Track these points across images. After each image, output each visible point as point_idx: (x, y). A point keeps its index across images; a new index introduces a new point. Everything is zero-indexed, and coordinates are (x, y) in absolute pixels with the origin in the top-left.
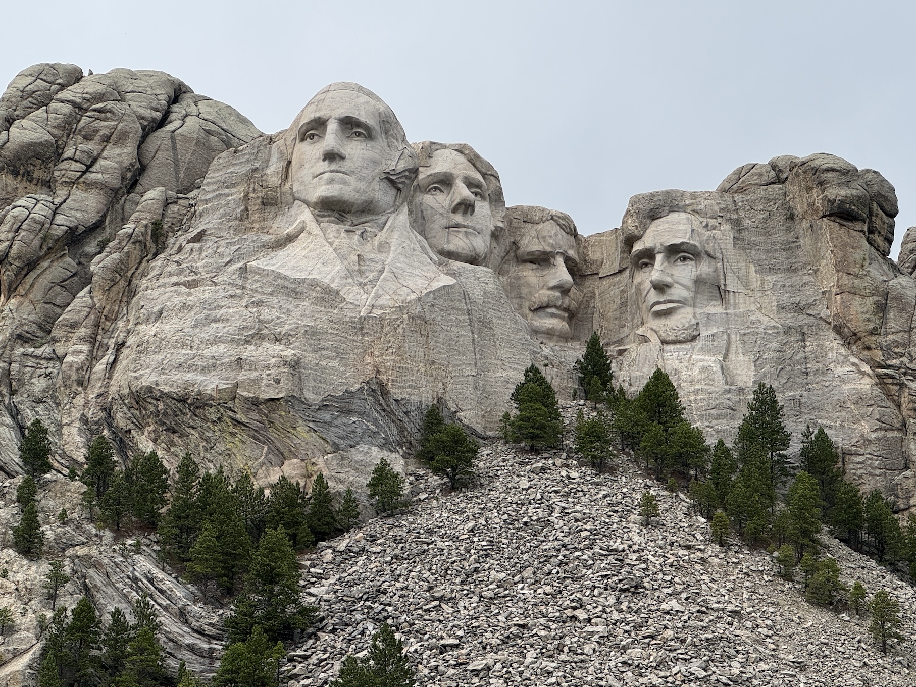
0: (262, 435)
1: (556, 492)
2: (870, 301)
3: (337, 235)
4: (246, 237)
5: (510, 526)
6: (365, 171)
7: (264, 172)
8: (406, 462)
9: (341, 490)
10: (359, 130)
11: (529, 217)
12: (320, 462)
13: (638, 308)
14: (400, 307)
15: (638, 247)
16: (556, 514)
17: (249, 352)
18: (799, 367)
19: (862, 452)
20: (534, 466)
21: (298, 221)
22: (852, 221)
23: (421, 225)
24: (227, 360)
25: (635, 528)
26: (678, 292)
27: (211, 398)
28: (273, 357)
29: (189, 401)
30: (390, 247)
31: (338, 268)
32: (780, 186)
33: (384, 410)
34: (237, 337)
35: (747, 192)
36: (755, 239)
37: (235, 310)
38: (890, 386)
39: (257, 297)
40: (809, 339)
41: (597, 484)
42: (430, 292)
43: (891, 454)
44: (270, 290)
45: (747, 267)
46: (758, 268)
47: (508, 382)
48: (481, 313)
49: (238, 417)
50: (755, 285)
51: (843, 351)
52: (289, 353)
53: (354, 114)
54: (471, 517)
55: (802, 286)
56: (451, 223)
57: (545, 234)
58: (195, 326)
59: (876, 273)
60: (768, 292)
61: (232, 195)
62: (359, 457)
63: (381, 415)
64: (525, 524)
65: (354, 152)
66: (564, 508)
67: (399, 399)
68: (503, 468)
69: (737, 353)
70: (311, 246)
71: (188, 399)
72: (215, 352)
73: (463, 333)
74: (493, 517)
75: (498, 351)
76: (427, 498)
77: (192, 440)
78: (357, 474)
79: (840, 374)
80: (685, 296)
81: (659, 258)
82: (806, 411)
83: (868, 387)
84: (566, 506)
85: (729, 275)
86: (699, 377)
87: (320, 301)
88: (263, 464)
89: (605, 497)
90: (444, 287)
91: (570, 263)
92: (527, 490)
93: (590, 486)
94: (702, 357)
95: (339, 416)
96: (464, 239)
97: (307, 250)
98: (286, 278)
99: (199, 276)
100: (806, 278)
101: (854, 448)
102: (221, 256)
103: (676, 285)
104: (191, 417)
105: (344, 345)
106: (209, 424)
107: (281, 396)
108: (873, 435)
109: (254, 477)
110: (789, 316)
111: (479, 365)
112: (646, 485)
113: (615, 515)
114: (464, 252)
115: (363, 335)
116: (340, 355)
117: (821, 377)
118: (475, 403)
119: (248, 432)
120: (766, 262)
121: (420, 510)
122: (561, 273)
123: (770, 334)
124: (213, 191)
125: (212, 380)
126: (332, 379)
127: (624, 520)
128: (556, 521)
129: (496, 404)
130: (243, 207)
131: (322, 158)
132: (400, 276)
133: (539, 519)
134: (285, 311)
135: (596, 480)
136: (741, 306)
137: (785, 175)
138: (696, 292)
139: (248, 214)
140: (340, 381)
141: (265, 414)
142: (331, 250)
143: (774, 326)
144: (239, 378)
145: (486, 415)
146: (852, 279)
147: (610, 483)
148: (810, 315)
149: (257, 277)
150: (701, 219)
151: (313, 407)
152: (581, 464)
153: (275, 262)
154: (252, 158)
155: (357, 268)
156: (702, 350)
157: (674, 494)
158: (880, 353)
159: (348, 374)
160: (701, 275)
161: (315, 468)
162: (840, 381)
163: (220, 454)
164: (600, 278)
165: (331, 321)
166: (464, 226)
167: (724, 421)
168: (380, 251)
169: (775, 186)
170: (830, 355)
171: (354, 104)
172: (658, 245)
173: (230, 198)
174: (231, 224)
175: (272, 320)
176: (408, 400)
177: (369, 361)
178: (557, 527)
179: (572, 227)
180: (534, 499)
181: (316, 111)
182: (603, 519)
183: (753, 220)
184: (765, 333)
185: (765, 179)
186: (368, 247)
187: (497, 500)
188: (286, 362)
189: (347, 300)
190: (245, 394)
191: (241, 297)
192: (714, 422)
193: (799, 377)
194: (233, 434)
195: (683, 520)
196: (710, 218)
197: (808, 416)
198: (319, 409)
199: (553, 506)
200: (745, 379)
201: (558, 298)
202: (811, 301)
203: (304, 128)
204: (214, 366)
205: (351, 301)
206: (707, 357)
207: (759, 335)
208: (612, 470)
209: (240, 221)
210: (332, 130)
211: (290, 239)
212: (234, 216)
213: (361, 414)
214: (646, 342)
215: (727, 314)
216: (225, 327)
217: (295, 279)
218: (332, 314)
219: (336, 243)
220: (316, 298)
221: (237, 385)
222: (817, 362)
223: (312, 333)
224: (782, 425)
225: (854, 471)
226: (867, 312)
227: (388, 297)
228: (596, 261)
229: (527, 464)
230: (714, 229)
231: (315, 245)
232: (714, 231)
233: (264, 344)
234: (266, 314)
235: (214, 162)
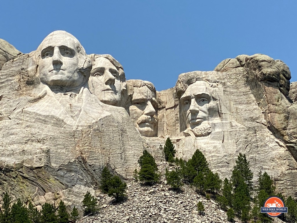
0: (35, 182)
1: (161, 202)
2: (283, 115)
3: (60, 96)
4: (21, 98)
5: (144, 217)
6: (71, 69)
7: (27, 70)
8: (95, 191)
9: (70, 205)
10: (68, 51)
11: (136, 84)
12: (61, 193)
13: (184, 121)
14: (89, 126)
15: (184, 96)
16: (162, 211)
17: (27, 147)
18: (254, 144)
19: (282, 179)
20: (151, 191)
21: (43, 91)
22: (273, 82)
23: (93, 90)
24: (18, 151)
25: (196, 216)
26: (201, 114)
27: (12, 168)
28: (38, 149)
29: (3, 169)
30: (83, 101)
31: (62, 110)
32: (242, 68)
33: (85, 170)
34: (21, 141)
35: (228, 71)
36: (232, 91)
37: (20, 130)
38: (292, 151)
39: (29, 124)
40: (258, 132)
41: (177, 198)
42: (101, 119)
43: (294, 180)
44: (34, 120)
45: (230, 103)
46: (234, 103)
47: (134, 156)
48: (122, 127)
49: (25, 175)
50: (234, 110)
51: (273, 137)
52: (44, 147)
53: (65, 44)
54: (127, 214)
55: (253, 110)
56: (105, 89)
57: (142, 91)
58: (3, 137)
59: (284, 104)
60: (240, 113)
61: (13, 80)
62: (77, 190)
63: (84, 172)
64: (150, 216)
65: (66, 61)
66: (165, 209)
67: (91, 165)
68: (137, 192)
69: (228, 139)
70: (50, 101)
71: (2, 168)
72: (13, 148)
73: (115, 136)
74: (136, 214)
75: (130, 142)
76: (107, 207)
77: (5, 186)
78: (76, 197)
79: (271, 147)
80: (204, 116)
81: (193, 100)
82: (258, 163)
83: (283, 152)
84: (166, 208)
85: (222, 106)
86: (213, 150)
87: (56, 124)
88: (36, 195)
89: (181, 203)
90: (106, 117)
91: (153, 103)
92: (149, 201)
93: (175, 199)
94: (213, 142)
95: (66, 173)
96: (111, 96)
97: (48, 103)
98: (40, 115)
99: (3, 115)
100: (255, 107)
101: (279, 178)
102: (11, 106)
103: (200, 111)
104: (4, 176)
105: (67, 143)
106: (12, 179)
107: (42, 165)
108: (287, 172)
109: (33, 201)
110: (249, 123)
111: (122, 149)
112: (197, 197)
113: (187, 211)
114: (111, 101)
115: (75, 138)
116: (65, 147)
117: (264, 148)
118: (122, 165)
119: (29, 182)
120: (238, 101)
121: (104, 212)
122: (150, 108)
123: (241, 131)
124: (5, 78)
125: (12, 160)
126: (62, 158)
127: (191, 213)
128: (163, 214)
129: (130, 165)
130: (18, 85)
131: (52, 63)
132: (88, 113)
133: (156, 214)
134: (41, 129)
135: (177, 196)
136: (228, 119)
137: (243, 63)
138: (209, 114)
139: (21, 88)
140: (66, 158)
141: (36, 174)
142: (59, 102)
143: (243, 128)
144: (24, 159)
145: (126, 170)
146: (275, 106)
147: (182, 197)
148: (257, 122)
149: (28, 115)
150: (210, 83)
151: (56, 170)
152: (170, 189)
153: (35, 108)
154: (21, 64)
155: (70, 110)
156: (213, 138)
157: (209, 201)
158: (288, 137)
159: (69, 155)
160: (211, 107)
161: (59, 196)
162: (272, 150)
163: (17, 191)
164: (166, 109)
165: (61, 133)
166: (111, 90)
167: (225, 168)
168: (78, 102)
169: (239, 68)
170: (267, 139)
171: (64, 40)
172: (192, 95)
173: (12, 81)
174: (13, 92)
175: (36, 133)
176: (95, 165)
177: (78, 149)
178: (163, 217)
179: (154, 88)
180: (152, 205)
181: (48, 44)
182: (182, 213)
183: (231, 83)
184: (240, 131)
185: (235, 65)
186: (73, 101)
187: (137, 206)
188: (44, 151)
189: (67, 124)
190: (27, 165)
191: (22, 124)
192: (221, 169)
193: (254, 149)
194: (23, 183)
195: (215, 212)
196: (214, 82)
197: (259, 165)
198: (58, 171)
199: (161, 208)
200: (232, 150)
201: (150, 118)
202: (257, 116)
203: (44, 51)
204: (13, 154)
205: (69, 124)
206: (215, 142)
207: (237, 132)
208: (182, 192)
209: (17, 91)
210: (56, 51)
211: (40, 98)
212: (15, 89)
213: (76, 172)
214: (188, 136)
215: (222, 123)
216: (16, 137)
217: (44, 116)
218: (61, 130)
219: (60, 100)
220: (54, 123)
221: (23, 162)
222: (262, 142)
223: (53, 138)
224: (249, 169)
225: (280, 187)
226: (281, 120)
227: (84, 122)
228: (164, 102)
229: (147, 190)
230: (215, 87)
231: (51, 101)
232: (215, 88)
233: (33, 143)
234: (33, 131)
235: (4, 66)
